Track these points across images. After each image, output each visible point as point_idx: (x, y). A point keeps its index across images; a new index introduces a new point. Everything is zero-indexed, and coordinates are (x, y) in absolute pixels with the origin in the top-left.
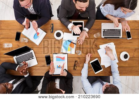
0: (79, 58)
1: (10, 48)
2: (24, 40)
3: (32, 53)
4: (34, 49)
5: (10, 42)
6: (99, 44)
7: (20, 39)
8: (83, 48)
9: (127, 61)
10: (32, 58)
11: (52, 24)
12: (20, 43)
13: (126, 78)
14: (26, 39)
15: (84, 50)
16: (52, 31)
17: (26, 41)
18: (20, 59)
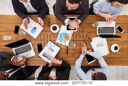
0: (74, 49)
1: (9, 40)
2: (23, 33)
3: (30, 45)
4: (32, 41)
5: (9, 35)
6: (92, 37)
7: (19, 32)
8: (76, 41)
9: (117, 52)
10: (30, 50)
11: (49, 19)
12: (18, 36)
13: (116, 68)
14: (24, 32)
15: (77, 42)
16: (48, 25)
17: (25, 34)
18: (18, 50)
